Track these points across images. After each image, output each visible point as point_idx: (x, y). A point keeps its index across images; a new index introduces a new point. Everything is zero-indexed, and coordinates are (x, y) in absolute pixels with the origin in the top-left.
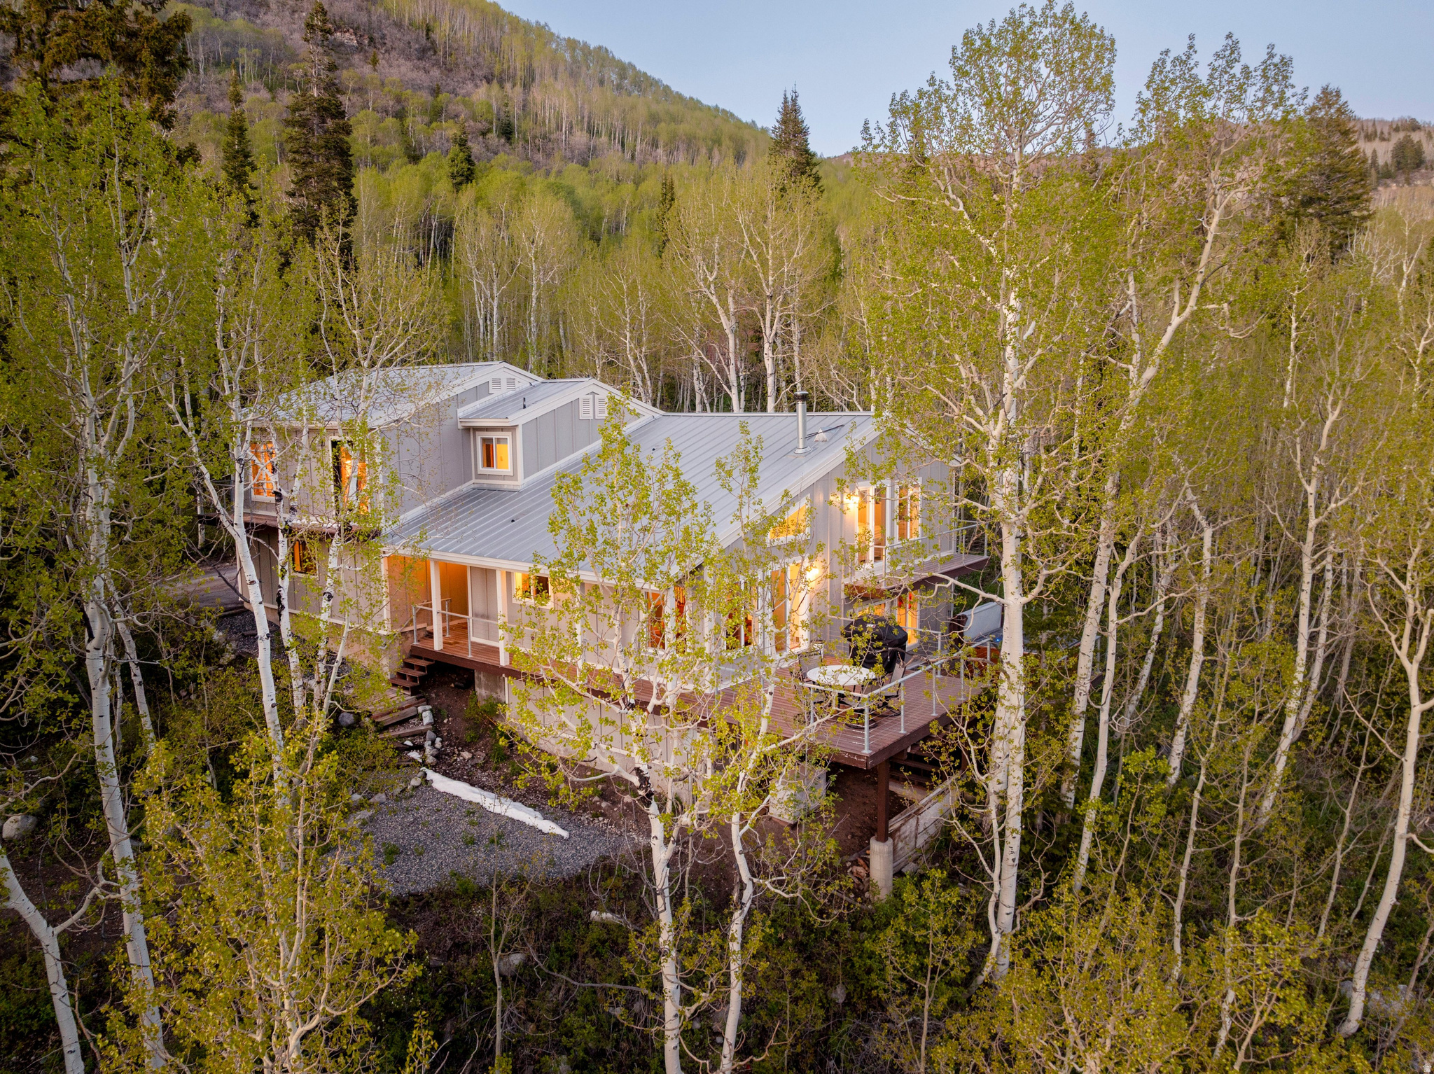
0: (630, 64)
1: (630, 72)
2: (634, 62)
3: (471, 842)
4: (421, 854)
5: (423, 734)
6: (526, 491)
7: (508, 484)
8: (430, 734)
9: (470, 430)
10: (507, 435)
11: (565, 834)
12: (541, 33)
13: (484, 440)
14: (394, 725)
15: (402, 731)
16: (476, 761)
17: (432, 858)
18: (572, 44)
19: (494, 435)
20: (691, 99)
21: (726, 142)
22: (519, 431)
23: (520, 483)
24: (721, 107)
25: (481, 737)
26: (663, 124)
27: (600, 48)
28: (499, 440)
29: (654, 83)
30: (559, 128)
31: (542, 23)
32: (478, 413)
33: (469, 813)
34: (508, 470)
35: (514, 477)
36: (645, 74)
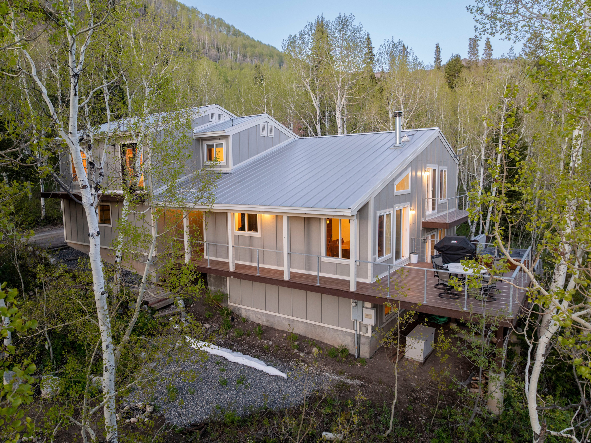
0: (232, 26)
1: (232, 29)
2: (234, 25)
3: (224, 383)
4: (193, 393)
5: (179, 314)
6: (234, 173)
7: (224, 170)
8: (184, 313)
9: (201, 140)
10: (223, 142)
11: (284, 375)
12: (194, 11)
13: (208, 146)
14: (162, 309)
15: (166, 312)
16: (213, 329)
17: (200, 396)
18: (207, 16)
19: (214, 142)
20: (258, 41)
21: (276, 57)
22: (230, 139)
23: (231, 168)
24: (271, 45)
25: (214, 315)
26: (249, 48)
27: (219, 19)
28: (217, 145)
29: (243, 34)
30: (204, 48)
31: (195, 7)
32: (205, 131)
33: (218, 363)
34: (224, 162)
35: (227, 165)
36: (239, 30)
